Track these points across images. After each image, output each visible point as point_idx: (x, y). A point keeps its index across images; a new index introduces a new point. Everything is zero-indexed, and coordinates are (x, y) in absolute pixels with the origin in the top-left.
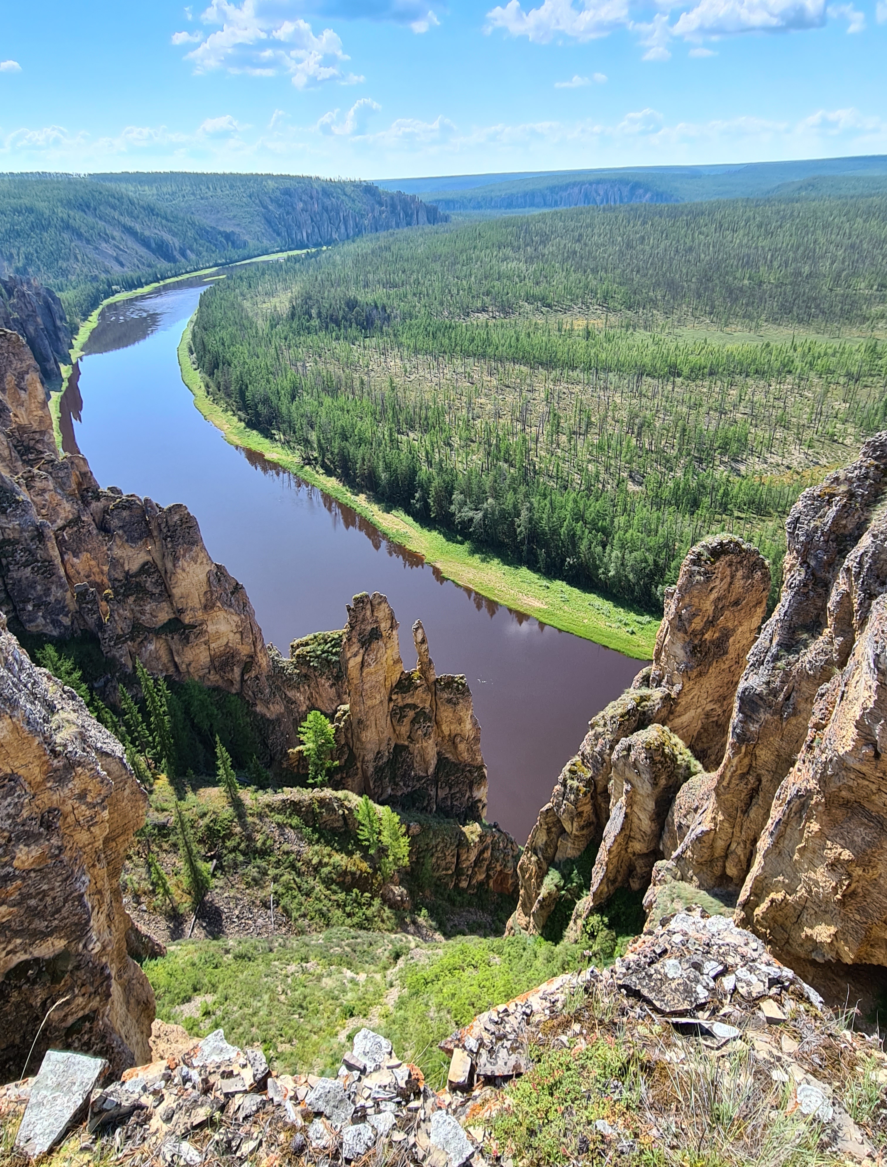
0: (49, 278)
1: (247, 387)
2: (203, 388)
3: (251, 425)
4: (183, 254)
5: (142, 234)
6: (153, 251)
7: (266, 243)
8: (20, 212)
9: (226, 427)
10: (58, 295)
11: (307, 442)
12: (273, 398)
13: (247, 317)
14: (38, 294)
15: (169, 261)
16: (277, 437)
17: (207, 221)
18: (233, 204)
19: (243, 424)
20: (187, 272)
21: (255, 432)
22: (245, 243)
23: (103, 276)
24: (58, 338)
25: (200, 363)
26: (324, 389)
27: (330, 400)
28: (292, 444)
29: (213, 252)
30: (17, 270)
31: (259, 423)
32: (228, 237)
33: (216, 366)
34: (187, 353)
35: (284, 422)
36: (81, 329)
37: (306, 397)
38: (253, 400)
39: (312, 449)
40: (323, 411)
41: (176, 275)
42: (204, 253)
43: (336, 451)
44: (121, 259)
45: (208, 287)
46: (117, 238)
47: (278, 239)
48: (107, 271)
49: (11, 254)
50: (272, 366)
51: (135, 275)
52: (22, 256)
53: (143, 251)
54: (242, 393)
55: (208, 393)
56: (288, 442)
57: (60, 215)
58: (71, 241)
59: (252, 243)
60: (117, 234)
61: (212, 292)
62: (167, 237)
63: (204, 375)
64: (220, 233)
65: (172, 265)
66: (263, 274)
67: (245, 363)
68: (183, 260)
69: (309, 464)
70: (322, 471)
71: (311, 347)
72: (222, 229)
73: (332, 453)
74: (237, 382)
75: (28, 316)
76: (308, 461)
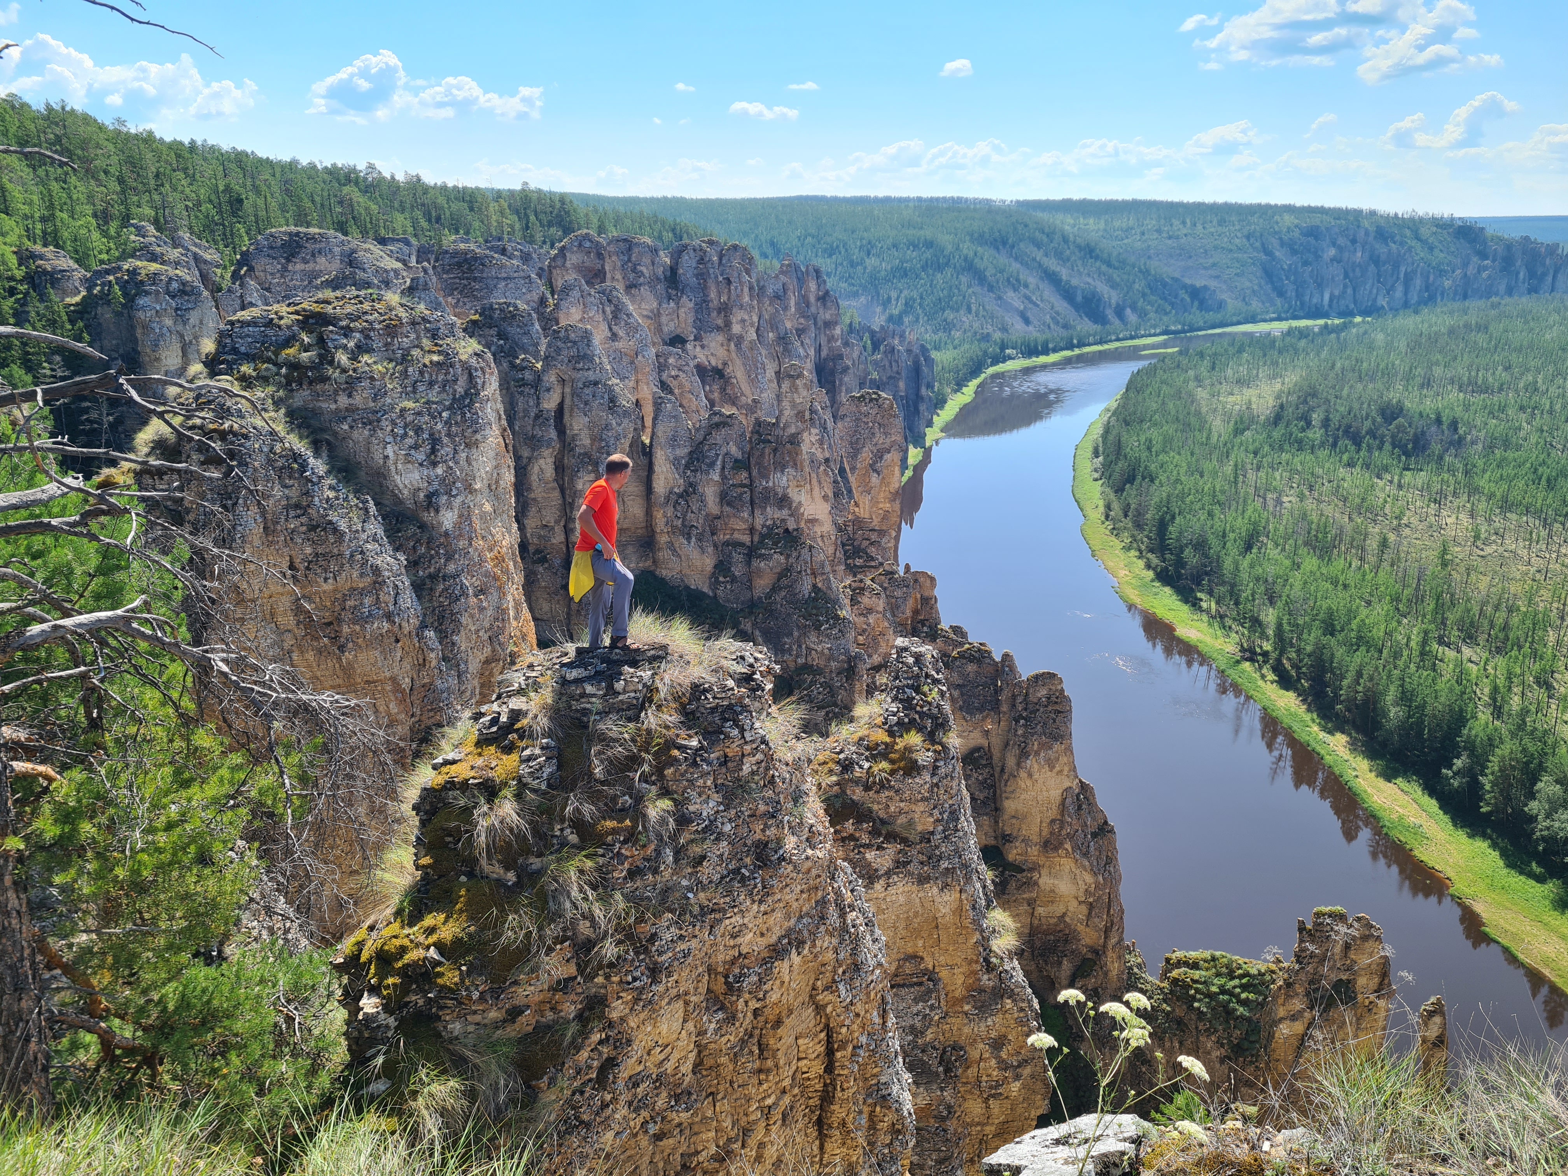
0: (926, 330)
1: (1173, 517)
2: (1102, 509)
3: (1164, 577)
4: (1119, 312)
5: (1067, 282)
6: (1076, 307)
7: (1255, 305)
8: (915, 247)
9: (1122, 573)
10: (934, 355)
11: (1256, 623)
12: (1213, 541)
13: (1198, 413)
14: (909, 351)
15: (1096, 322)
16: (1204, 605)
17: (1169, 269)
18: (1216, 248)
19: (1151, 574)
20: (1118, 340)
21: (1168, 590)
22: (1221, 305)
23: (997, 336)
24: (917, 411)
25: (1105, 472)
26: (1306, 544)
27: (1315, 561)
28: (1228, 622)
29: (1166, 314)
30: (891, 318)
31: (1179, 576)
32: (1195, 293)
33: (1131, 479)
34: (1089, 454)
35: (1223, 583)
36: (950, 402)
37: (1273, 552)
38: (1178, 540)
39: (1264, 636)
40: (1297, 579)
41: (1101, 342)
42: (1152, 315)
43: (1309, 649)
44: (1029, 314)
45: (1146, 363)
46: (1031, 287)
47: (1279, 301)
48: (1004, 329)
49: (889, 299)
50: (1223, 492)
51: (1041, 337)
52: (902, 301)
53: (1062, 306)
54: (1162, 526)
55: (1107, 517)
56: (1222, 617)
57: (965, 251)
58: (969, 286)
59: (1232, 304)
60: (1032, 280)
61: (1150, 371)
62: (1103, 288)
63: (1108, 490)
64: (1185, 287)
65: (1098, 327)
66: (1240, 351)
67: (1178, 481)
68: (1117, 322)
69: (1251, 660)
70: (1271, 676)
71: (1298, 472)
72: (1188, 281)
73: (1299, 651)
74: (1158, 508)
75: (890, 378)
76: (1250, 654)
